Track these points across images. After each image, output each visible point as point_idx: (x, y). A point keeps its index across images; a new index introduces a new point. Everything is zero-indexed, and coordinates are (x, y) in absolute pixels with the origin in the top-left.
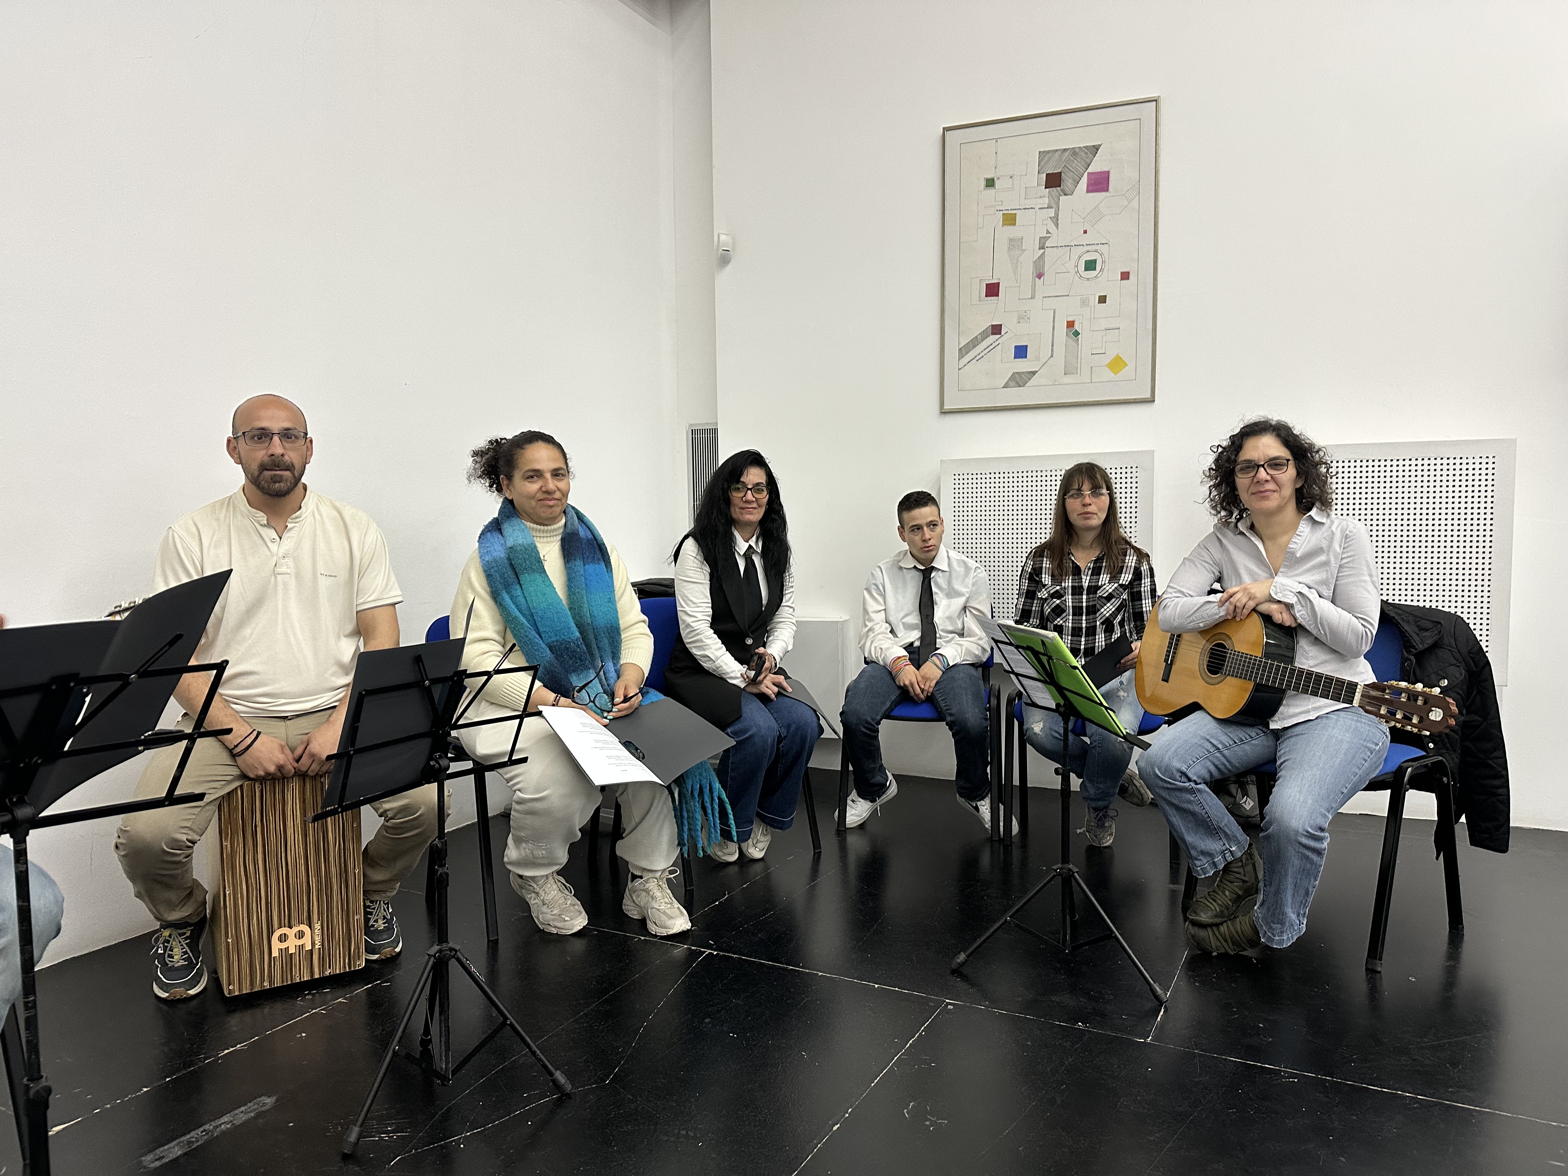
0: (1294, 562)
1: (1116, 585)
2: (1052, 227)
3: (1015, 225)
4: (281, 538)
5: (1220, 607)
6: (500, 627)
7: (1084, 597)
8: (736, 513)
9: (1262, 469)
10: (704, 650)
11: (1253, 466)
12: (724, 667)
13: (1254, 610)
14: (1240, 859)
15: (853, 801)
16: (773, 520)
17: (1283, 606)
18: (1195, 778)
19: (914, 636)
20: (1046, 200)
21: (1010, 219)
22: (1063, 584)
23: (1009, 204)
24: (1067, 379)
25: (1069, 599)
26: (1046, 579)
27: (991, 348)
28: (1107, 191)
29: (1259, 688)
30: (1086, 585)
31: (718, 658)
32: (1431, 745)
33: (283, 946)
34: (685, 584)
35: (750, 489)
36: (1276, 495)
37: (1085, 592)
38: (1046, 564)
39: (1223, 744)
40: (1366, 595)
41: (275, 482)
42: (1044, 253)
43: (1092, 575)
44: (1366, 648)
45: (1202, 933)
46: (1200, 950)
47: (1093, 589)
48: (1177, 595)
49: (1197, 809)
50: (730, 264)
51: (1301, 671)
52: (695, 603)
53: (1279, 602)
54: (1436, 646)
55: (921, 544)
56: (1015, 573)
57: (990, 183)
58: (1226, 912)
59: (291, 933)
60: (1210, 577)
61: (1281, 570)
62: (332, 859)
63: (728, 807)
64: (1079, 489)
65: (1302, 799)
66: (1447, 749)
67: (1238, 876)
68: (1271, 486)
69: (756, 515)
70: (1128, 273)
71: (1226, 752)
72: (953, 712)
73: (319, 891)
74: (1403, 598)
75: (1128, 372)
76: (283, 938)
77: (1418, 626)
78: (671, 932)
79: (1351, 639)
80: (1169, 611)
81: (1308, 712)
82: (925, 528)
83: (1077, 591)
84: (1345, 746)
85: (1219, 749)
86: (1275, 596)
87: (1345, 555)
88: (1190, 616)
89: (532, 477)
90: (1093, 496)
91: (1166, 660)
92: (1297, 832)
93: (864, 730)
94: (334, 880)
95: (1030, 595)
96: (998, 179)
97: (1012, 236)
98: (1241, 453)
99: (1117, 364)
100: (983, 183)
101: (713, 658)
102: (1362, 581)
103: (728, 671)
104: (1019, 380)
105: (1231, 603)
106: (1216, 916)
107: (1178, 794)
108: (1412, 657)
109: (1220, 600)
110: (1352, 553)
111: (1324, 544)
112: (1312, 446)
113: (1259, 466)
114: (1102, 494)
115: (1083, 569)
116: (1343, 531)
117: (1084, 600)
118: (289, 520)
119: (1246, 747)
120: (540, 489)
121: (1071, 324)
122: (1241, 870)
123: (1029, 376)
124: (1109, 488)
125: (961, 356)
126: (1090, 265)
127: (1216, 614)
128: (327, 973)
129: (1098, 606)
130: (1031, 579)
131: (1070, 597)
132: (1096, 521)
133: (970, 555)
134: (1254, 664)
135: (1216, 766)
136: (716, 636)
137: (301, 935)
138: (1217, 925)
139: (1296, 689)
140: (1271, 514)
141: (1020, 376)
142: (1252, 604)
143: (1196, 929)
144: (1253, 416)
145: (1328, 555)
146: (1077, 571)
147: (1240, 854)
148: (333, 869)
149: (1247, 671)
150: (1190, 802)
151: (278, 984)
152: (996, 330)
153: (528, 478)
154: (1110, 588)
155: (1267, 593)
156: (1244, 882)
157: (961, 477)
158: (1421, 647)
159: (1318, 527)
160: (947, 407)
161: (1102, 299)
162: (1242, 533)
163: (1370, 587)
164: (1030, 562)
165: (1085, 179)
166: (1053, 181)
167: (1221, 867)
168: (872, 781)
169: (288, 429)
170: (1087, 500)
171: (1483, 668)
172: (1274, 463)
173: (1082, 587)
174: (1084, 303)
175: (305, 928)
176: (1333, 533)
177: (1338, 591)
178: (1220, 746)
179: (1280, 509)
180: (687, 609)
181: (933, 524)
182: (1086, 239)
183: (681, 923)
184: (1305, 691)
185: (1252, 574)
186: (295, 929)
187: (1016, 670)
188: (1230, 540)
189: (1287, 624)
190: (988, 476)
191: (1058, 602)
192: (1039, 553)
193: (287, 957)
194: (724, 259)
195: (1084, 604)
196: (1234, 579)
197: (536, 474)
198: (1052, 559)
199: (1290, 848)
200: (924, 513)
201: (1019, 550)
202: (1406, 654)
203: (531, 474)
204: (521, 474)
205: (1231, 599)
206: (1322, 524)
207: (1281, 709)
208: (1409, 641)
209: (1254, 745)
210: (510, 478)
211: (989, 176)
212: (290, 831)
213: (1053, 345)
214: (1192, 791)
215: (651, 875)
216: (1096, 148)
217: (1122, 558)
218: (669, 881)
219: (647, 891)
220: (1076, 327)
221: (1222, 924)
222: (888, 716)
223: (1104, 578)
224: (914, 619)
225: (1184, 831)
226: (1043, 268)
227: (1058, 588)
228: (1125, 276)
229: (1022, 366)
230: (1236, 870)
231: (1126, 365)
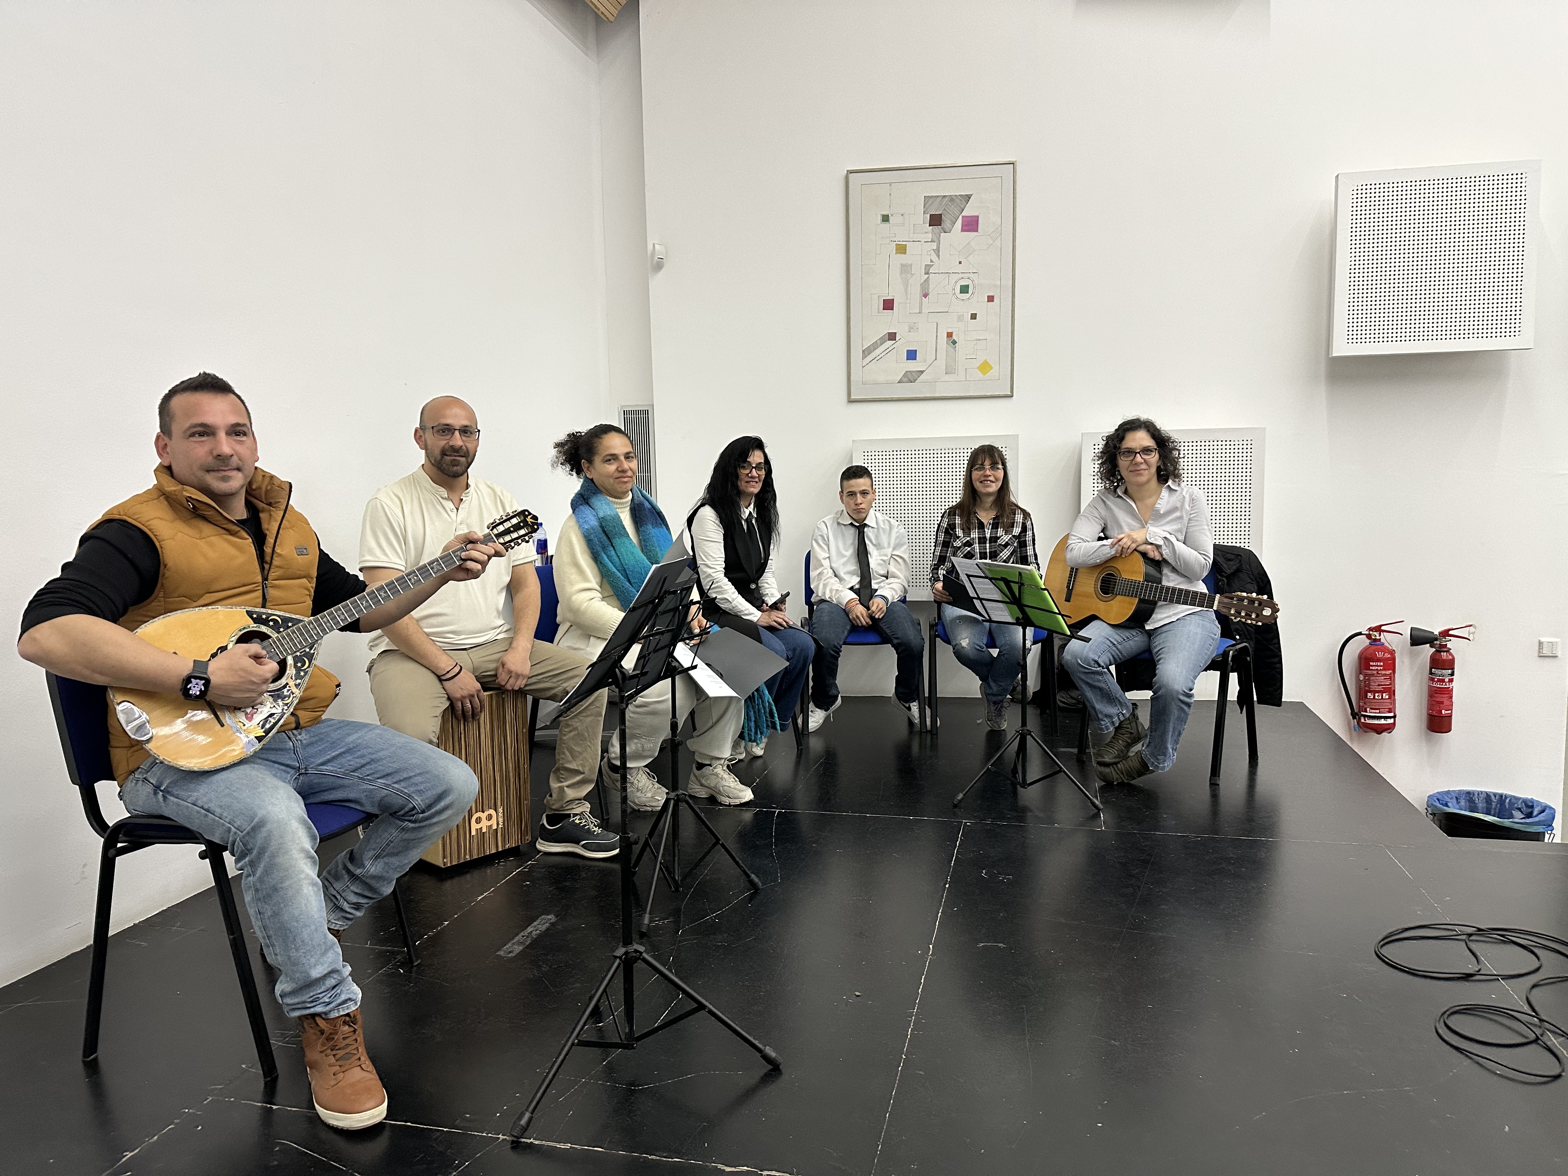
0: (1158, 517)
1: (1011, 536)
2: (934, 257)
3: (905, 253)
4: (457, 509)
5: (1111, 548)
6: (598, 579)
7: (988, 545)
8: (742, 485)
9: (1138, 455)
10: (723, 594)
11: (1131, 452)
12: (739, 607)
13: (1135, 550)
14: (1129, 719)
15: (812, 711)
16: (767, 492)
17: (1154, 546)
18: (1103, 664)
19: (855, 581)
20: (930, 235)
21: (901, 249)
22: (972, 536)
23: (902, 237)
24: (947, 378)
25: (976, 546)
26: (959, 532)
27: (887, 351)
28: (977, 231)
29: (1141, 601)
30: (988, 536)
31: (734, 600)
32: (1238, 637)
33: (479, 826)
34: (705, 542)
35: (754, 468)
36: (1147, 472)
37: (988, 542)
38: (958, 520)
39: (1117, 641)
40: (1206, 538)
41: (454, 466)
42: (928, 277)
43: (992, 529)
44: (1205, 574)
45: (1107, 770)
46: (1104, 781)
47: (994, 539)
48: (1078, 541)
49: (1103, 685)
50: (662, 270)
51: (1168, 588)
52: (714, 558)
53: (1151, 544)
54: (1238, 570)
55: (854, 507)
56: (932, 530)
57: (886, 219)
58: (1121, 754)
59: (483, 816)
60: (1100, 528)
61: (1149, 522)
62: (509, 758)
63: (774, 708)
64: (982, 464)
65: (1179, 671)
66: (1247, 639)
67: (1128, 730)
68: (1144, 466)
69: (756, 489)
70: (993, 297)
71: (1119, 647)
72: (898, 636)
73: (501, 782)
74: (1226, 541)
75: (993, 373)
76: (478, 820)
77: (1225, 558)
78: (743, 801)
79: (1197, 568)
80: (1075, 552)
81: (1170, 616)
82: (858, 495)
83: (982, 540)
84: (1199, 636)
85: (1114, 644)
86: (1149, 540)
87: (1192, 512)
88: (1090, 556)
89: (610, 460)
90: (993, 470)
91: (1068, 587)
92: (1178, 692)
93: (832, 652)
94: (511, 774)
95: (946, 544)
96: (892, 215)
97: (904, 262)
98: (1124, 442)
99: (985, 367)
100: (880, 218)
101: (730, 600)
102: (1203, 529)
103: (743, 609)
104: (910, 377)
105: (1120, 545)
106: (1115, 757)
107: (1092, 676)
108: (1224, 579)
109: (1112, 544)
110: (1197, 511)
111: (1178, 505)
112: (1170, 438)
113: (1136, 453)
114: (998, 469)
115: (985, 524)
116: (1191, 496)
117: (988, 548)
118: (463, 495)
119: (1131, 642)
120: (617, 469)
121: (950, 335)
122: (1129, 726)
123: (918, 374)
124: (1004, 464)
125: (864, 357)
126: (964, 289)
127: (1109, 553)
128: (507, 847)
129: (998, 552)
130: (947, 532)
131: (977, 545)
132: (994, 488)
133: (892, 516)
134: (1134, 585)
135: (1113, 656)
136: (730, 583)
137: (490, 817)
138: (1116, 763)
139: (1165, 600)
140: (1141, 485)
141: (911, 374)
142: (1134, 546)
143: (1103, 768)
144: (1130, 416)
145: (1181, 512)
146: (981, 526)
147: (1128, 715)
148: (510, 765)
149: (1133, 591)
150: (1099, 681)
151: (475, 857)
152: (892, 336)
153: (607, 461)
154: (1006, 538)
155: (1144, 538)
156: (1131, 733)
157: (869, 454)
158: (1229, 572)
159: (1173, 492)
160: (852, 397)
161: (974, 316)
162: (1119, 497)
163: (1208, 534)
164: (946, 520)
165: (960, 221)
166: (936, 220)
167: (1117, 725)
168: (830, 694)
169: (466, 426)
170: (988, 473)
171: (1266, 584)
172: (1146, 450)
173: (985, 538)
174: (960, 318)
175: (492, 812)
176: (1184, 497)
177: (1187, 535)
178: (1116, 643)
179: (1148, 481)
180: (708, 562)
181: (864, 493)
182: (960, 268)
183: (747, 795)
184: (1171, 601)
185: (1129, 525)
186: (486, 813)
187: (981, 596)
188: (1111, 501)
189: (1157, 558)
190: (891, 453)
191: (969, 549)
192: (952, 512)
193: (481, 834)
194: (659, 266)
195: (988, 551)
196: (1115, 529)
197: (614, 457)
198: (961, 516)
199: (1173, 703)
200: (861, 483)
201: (936, 511)
202: (1219, 577)
203: (608, 458)
204: (601, 458)
205: (1120, 543)
206: (1176, 491)
207: (1154, 616)
208: (1220, 568)
209: (1136, 641)
210: (590, 461)
211: (885, 213)
212: (483, 736)
213: (936, 351)
214: (1101, 674)
215: (718, 762)
216: (968, 197)
217: (1012, 516)
218: (728, 766)
219: (717, 775)
220: (954, 337)
221: (1119, 762)
222: (845, 643)
223: (1000, 532)
224: (853, 566)
225: (1094, 701)
226: (928, 288)
227: (968, 539)
228: (991, 299)
229: (913, 366)
230: (1125, 726)
231: (992, 368)
